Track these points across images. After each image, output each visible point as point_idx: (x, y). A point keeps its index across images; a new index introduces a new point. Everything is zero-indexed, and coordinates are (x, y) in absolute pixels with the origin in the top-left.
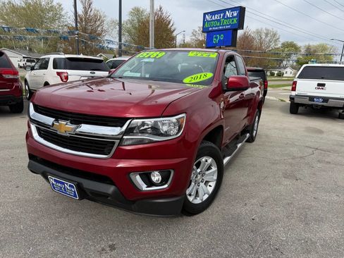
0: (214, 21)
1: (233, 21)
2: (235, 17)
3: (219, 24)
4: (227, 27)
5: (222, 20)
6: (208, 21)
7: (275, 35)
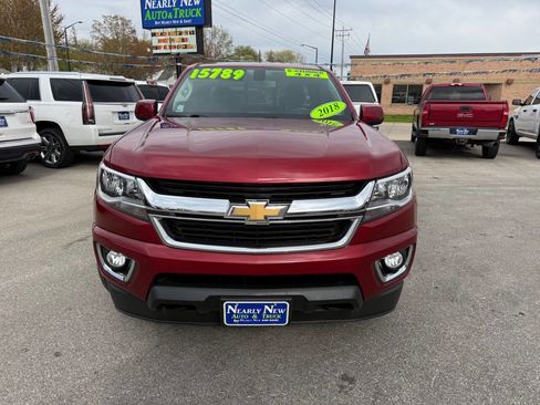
0: (162, 9)
1: (194, 13)
2: (197, 6)
3: (170, 16)
4: (186, 22)
5: (176, 9)
6: (151, 10)
7: (225, 35)
